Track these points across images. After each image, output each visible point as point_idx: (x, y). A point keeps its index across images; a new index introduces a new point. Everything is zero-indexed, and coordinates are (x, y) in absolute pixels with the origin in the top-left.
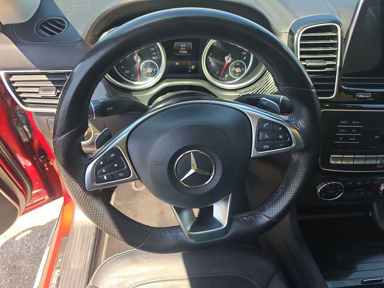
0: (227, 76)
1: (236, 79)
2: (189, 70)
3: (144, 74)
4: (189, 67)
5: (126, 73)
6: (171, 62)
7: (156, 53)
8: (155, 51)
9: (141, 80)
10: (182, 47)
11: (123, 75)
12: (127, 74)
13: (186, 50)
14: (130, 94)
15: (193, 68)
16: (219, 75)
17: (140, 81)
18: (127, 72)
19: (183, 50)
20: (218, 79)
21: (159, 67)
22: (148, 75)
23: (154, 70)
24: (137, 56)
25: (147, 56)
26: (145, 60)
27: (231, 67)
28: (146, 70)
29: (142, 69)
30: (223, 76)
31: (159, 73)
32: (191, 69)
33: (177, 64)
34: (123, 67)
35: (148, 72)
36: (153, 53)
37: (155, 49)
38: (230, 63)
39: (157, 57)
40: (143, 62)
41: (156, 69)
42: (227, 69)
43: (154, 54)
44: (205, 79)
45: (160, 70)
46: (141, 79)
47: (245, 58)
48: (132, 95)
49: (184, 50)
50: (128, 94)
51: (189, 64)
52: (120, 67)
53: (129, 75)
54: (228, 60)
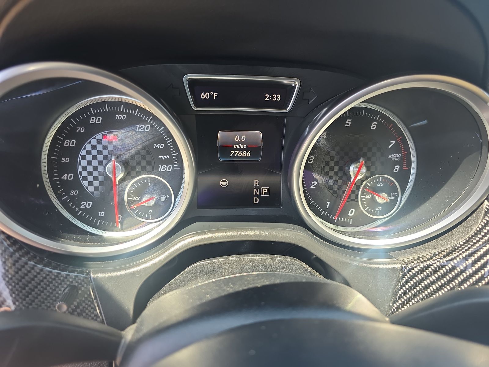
0: (352, 212)
1: (376, 220)
2: (255, 198)
3: (133, 211)
4: (255, 190)
5: (82, 207)
6: (209, 180)
7: (167, 157)
8: (166, 151)
9: (124, 226)
10: (238, 143)
11: (74, 214)
12: (85, 210)
13: (247, 149)
14: (82, 272)
15: (264, 192)
16: (331, 211)
17: (122, 230)
18: (85, 206)
19: (239, 150)
20: (331, 221)
21: (177, 190)
22: (144, 213)
23: (163, 199)
24: (114, 164)
25: (144, 163)
26: (139, 174)
27: (363, 191)
28: (141, 199)
29: (128, 196)
30: (344, 213)
31: (175, 207)
32: (259, 196)
33: (224, 183)
34: (74, 193)
35: (144, 204)
36: (160, 157)
37: (166, 144)
38: (362, 181)
39: (171, 166)
40: (133, 177)
41: (168, 196)
42: (353, 197)
43: (164, 158)
44: (301, 222)
45: (178, 199)
46: (125, 222)
47: (397, 169)
48: (89, 274)
49: (242, 150)
50: (73, 272)
51: (255, 183)
52: (68, 193)
53: (92, 212)
54: (357, 173)
